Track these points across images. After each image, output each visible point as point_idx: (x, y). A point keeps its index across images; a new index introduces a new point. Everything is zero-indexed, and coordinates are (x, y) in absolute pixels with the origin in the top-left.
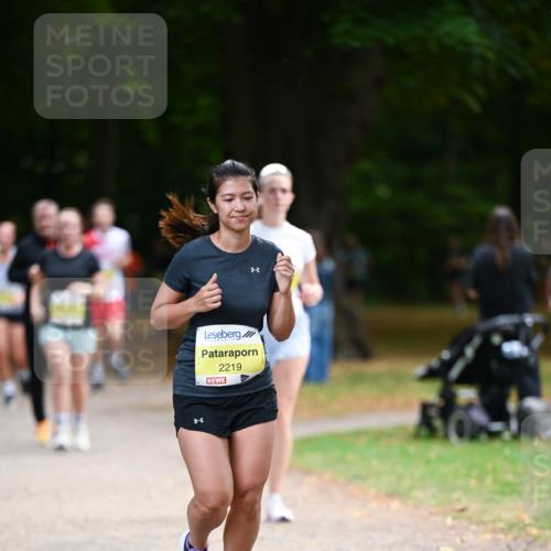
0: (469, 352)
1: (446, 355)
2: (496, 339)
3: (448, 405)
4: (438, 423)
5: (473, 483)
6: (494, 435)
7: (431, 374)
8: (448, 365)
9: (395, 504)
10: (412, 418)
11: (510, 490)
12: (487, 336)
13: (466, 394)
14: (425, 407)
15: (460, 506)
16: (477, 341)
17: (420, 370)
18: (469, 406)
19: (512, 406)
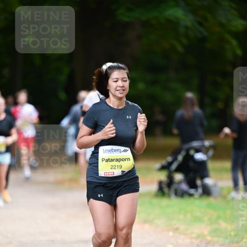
0: (180, 158)
1: (169, 159)
2: (192, 152)
3: (170, 182)
4: (166, 190)
5: (181, 217)
6: (191, 195)
7: (163, 168)
8: (170, 164)
9: (147, 226)
10: (154, 187)
11: (198, 220)
12: (188, 151)
13: (179, 177)
14: (160, 183)
15: (176, 227)
16: (183, 153)
17: (158, 165)
18: (180, 182)
19: (199, 182)
